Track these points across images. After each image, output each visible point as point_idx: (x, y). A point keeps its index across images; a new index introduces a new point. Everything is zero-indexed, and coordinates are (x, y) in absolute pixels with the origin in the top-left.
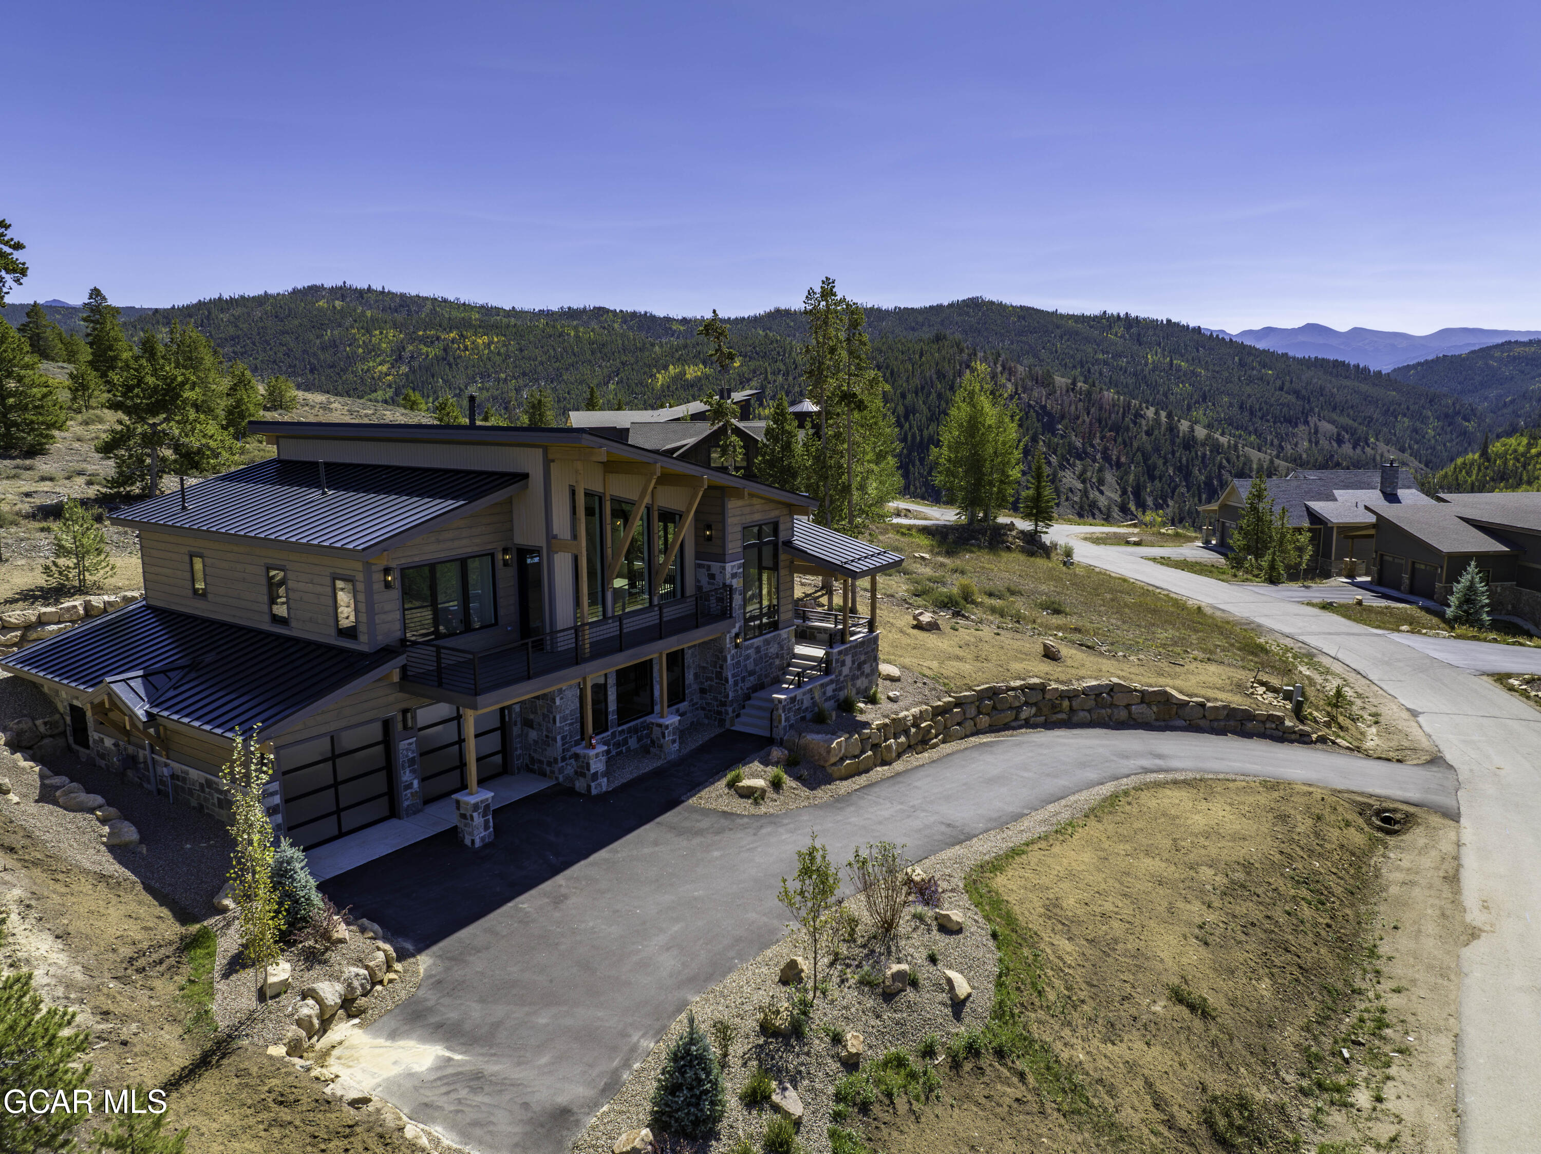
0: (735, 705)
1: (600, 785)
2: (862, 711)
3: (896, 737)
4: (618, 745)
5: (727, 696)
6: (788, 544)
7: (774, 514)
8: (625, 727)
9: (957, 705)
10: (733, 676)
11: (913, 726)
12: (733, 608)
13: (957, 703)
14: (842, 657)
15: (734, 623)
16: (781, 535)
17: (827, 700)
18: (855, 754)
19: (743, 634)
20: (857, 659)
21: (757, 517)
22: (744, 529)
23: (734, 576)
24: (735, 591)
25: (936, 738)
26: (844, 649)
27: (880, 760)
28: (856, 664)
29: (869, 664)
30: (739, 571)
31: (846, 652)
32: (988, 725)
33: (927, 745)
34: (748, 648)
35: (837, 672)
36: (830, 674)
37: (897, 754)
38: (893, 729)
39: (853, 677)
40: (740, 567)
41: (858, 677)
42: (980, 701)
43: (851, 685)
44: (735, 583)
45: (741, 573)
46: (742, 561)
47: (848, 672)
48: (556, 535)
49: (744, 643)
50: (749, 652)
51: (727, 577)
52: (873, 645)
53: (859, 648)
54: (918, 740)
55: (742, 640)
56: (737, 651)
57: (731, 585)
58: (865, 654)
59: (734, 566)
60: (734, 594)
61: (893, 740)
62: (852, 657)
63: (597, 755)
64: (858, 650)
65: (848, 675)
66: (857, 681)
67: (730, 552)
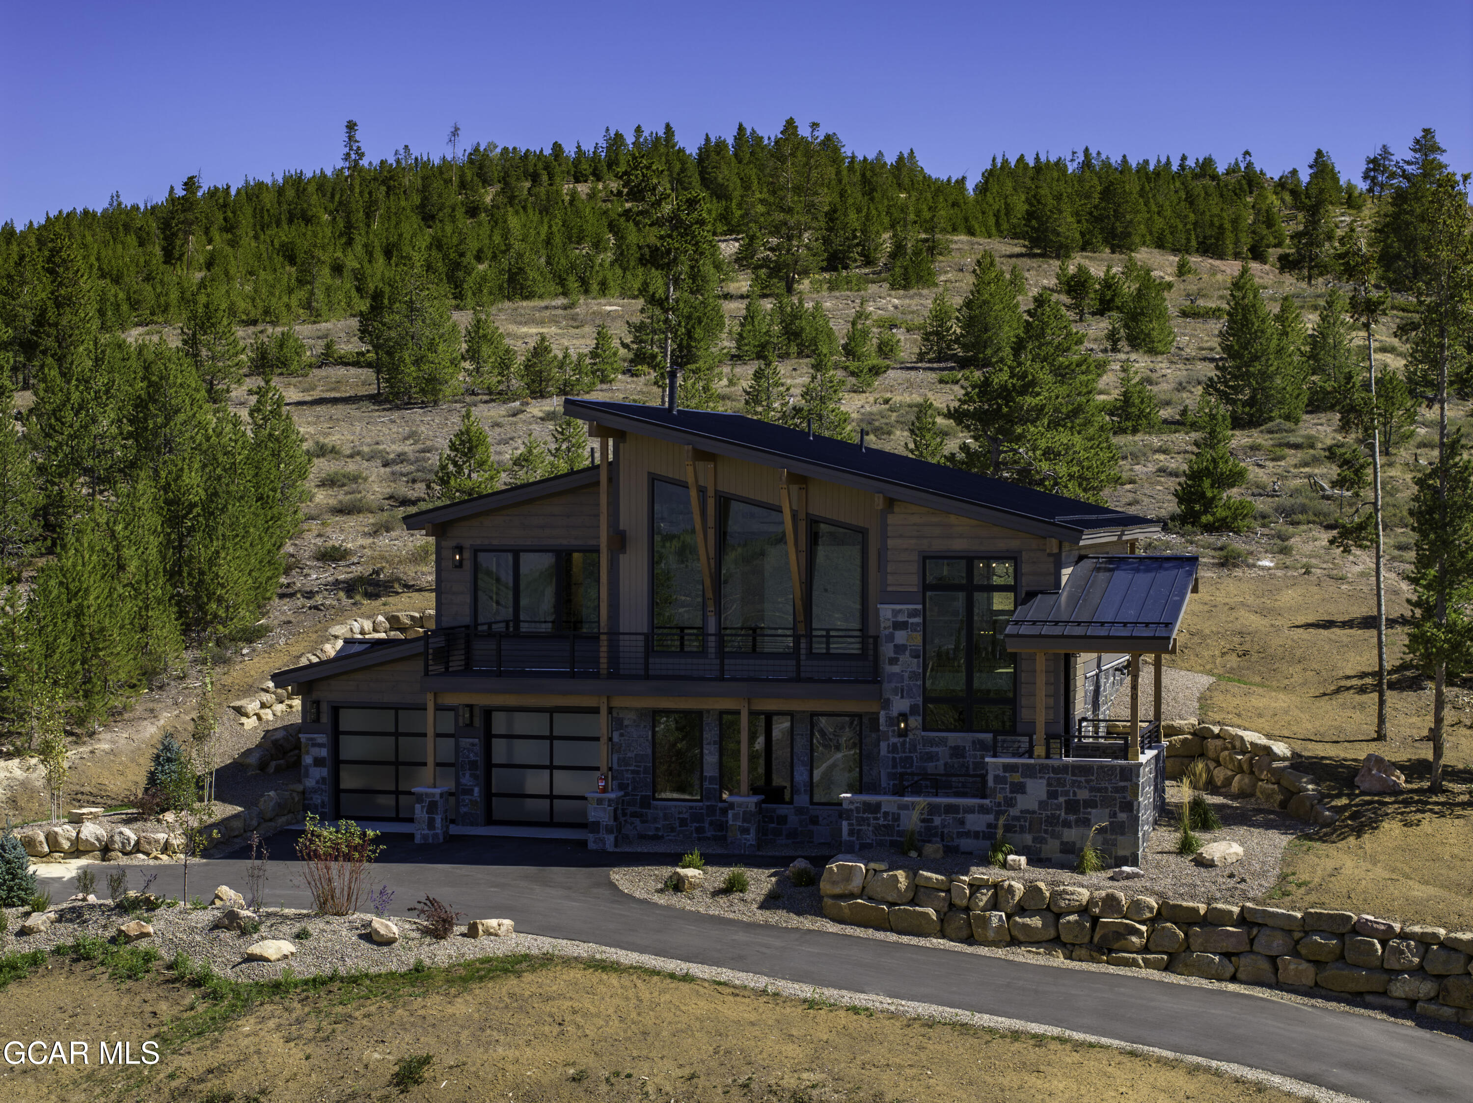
1: (603, 841)
7: (1004, 545)
10: (893, 776)
12: (894, 674)
13: (1244, 919)
14: (1017, 778)
15: (887, 695)
16: (1024, 580)
17: (967, 834)
18: (890, 899)
19: (920, 719)
20: (1066, 793)
21: (959, 545)
22: (925, 558)
23: (898, 626)
24: (900, 649)
25: (1137, 953)
26: (1023, 764)
27: (964, 933)
28: (1062, 799)
29: (1107, 811)
30: (911, 620)
31: (1030, 772)
32: (1312, 983)
33: (1104, 954)
34: (932, 742)
35: (1000, 797)
36: (984, 797)
37: (1008, 939)
38: (1017, 898)
39: (1052, 821)
40: (913, 614)
41: (1067, 824)
42: (1307, 933)
43: (1046, 832)
44: (901, 637)
45: (917, 624)
46: (920, 607)
47: (1035, 806)
48: (625, 531)
49: (923, 733)
50: (934, 749)
51: (882, 625)
52: (1121, 781)
53: (1074, 775)
54: (1086, 940)
55: (916, 728)
56: (905, 742)
57: (891, 638)
58: (1092, 789)
59: (900, 611)
60: (896, 652)
61: (1003, 914)
62: (1049, 785)
63: (600, 801)
64: (1069, 777)
65: (1034, 812)
66: (1065, 830)
67: (889, 589)
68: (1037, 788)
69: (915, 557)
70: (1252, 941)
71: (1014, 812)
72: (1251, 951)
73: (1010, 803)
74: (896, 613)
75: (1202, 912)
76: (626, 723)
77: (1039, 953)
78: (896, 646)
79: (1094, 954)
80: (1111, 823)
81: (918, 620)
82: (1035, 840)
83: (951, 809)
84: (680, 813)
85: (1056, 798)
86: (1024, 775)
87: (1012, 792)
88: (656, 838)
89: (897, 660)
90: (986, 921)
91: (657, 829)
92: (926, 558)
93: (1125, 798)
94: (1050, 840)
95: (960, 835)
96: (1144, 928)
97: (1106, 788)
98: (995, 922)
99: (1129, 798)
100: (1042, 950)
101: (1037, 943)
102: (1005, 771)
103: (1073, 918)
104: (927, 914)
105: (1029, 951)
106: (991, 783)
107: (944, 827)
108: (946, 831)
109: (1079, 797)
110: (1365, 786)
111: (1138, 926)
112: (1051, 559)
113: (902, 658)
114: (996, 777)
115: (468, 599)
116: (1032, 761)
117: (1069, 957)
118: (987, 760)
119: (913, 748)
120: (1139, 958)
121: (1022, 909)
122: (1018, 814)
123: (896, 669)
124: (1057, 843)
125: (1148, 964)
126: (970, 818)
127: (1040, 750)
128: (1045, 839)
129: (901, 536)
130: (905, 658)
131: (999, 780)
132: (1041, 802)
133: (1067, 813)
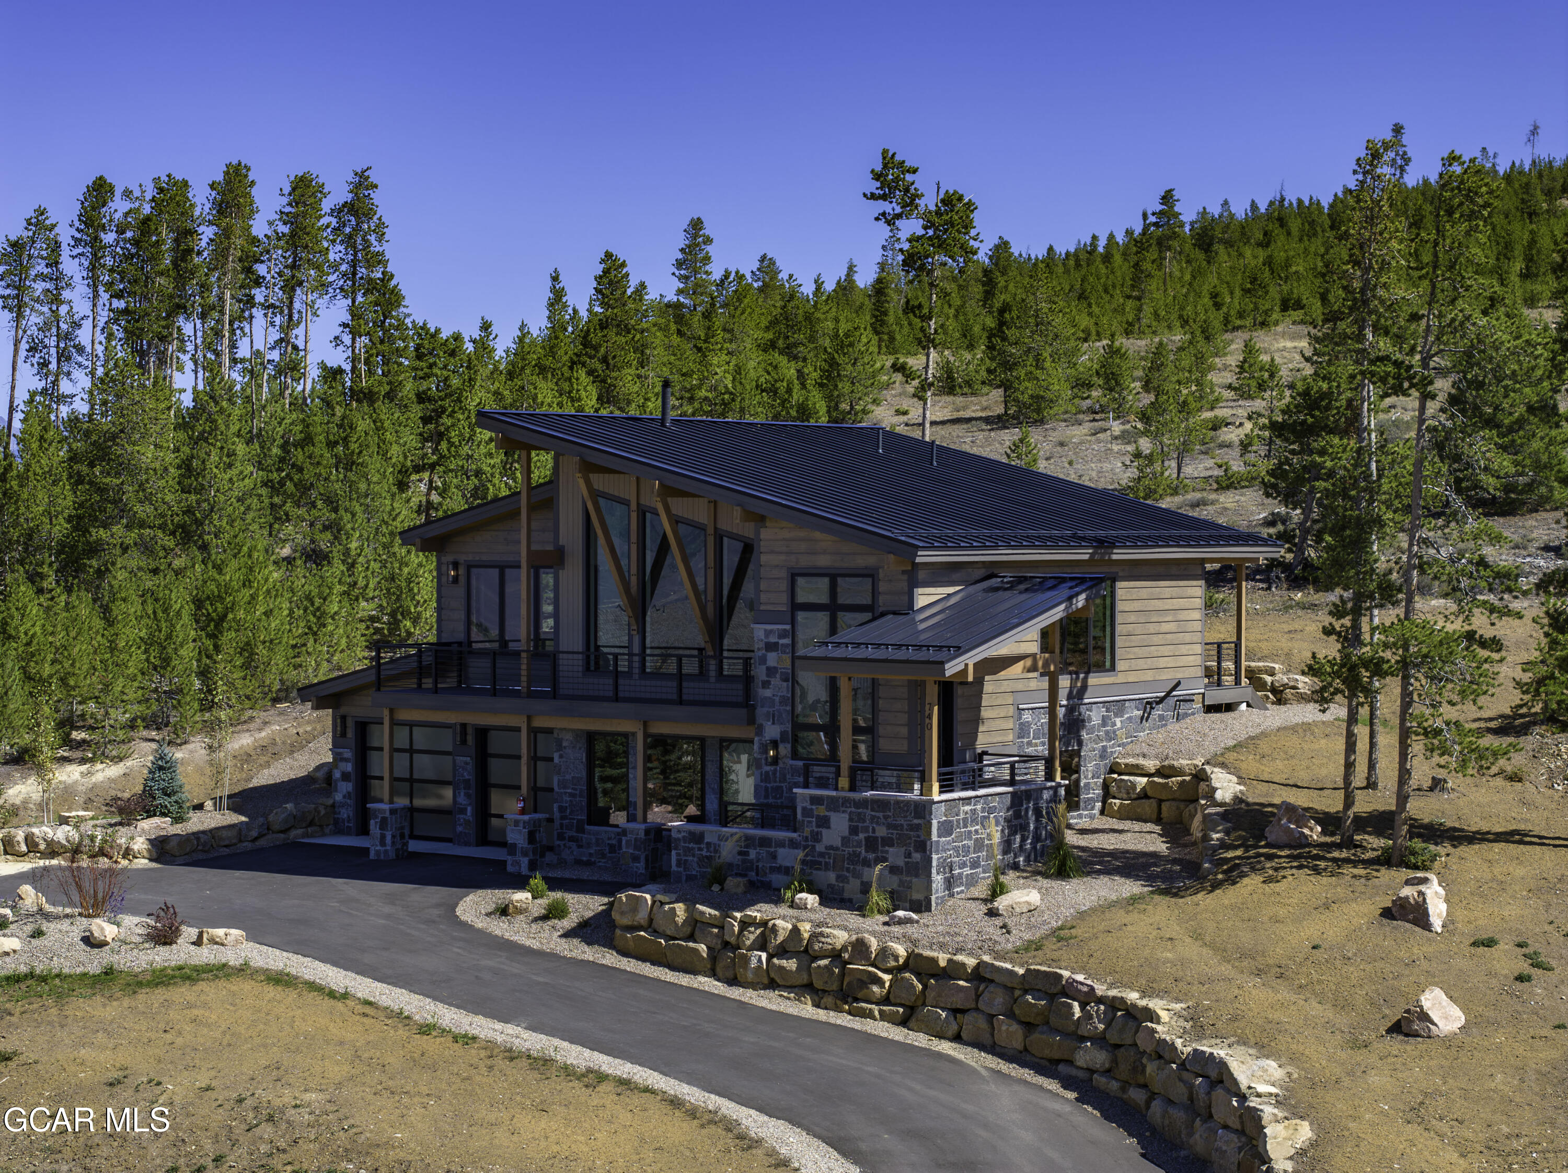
1: (518, 863)
2: (796, 904)
7: (862, 561)
12: (766, 698)
13: (980, 975)
14: (821, 810)
15: (760, 720)
16: (881, 599)
18: (669, 933)
19: (789, 746)
20: (866, 829)
21: (823, 561)
23: (771, 647)
24: (771, 671)
25: (877, 1004)
26: (828, 797)
27: (730, 974)
28: (862, 836)
29: (903, 849)
30: (782, 641)
31: (834, 805)
32: (1021, 1048)
33: (846, 1003)
34: (798, 772)
35: (807, 831)
36: (795, 831)
37: (766, 981)
38: (780, 939)
39: (854, 859)
40: (783, 635)
41: (867, 863)
42: (1026, 992)
43: (848, 870)
44: (772, 659)
45: (786, 646)
46: (788, 627)
47: (837, 842)
48: (563, 547)
49: (791, 762)
50: (801, 779)
51: (756, 646)
52: (915, 817)
53: (872, 810)
54: (835, 987)
55: (786, 756)
56: (775, 770)
57: (763, 660)
58: (889, 826)
59: (771, 631)
60: (768, 675)
61: (764, 956)
62: (851, 820)
63: (516, 823)
64: (869, 813)
65: (837, 849)
66: (866, 869)
67: (762, 608)
68: (840, 823)
69: (784, 574)
70: (978, 996)
71: (820, 848)
72: (977, 1009)
73: (817, 838)
74: (768, 633)
75: (943, 963)
76: (565, 744)
77: (789, 999)
78: (768, 669)
79: (839, 1002)
80: (907, 863)
81: (787, 641)
82: (838, 877)
83: (765, 842)
84: (609, 839)
85: (857, 834)
86: (828, 808)
87: (818, 826)
88: (589, 864)
89: (769, 682)
90: (746, 960)
91: (591, 854)
92: (793, 577)
93: (918, 836)
94: (851, 879)
95: (773, 870)
96: (887, 977)
97: (902, 825)
98: (754, 963)
99: (922, 838)
100: (792, 995)
101: (790, 988)
102: (812, 804)
103: (824, 962)
104: (696, 951)
105: (781, 996)
106: (799, 815)
107: (759, 861)
108: (760, 865)
109: (877, 834)
110: (1272, 838)
111: (880, 974)
112: (905, 577)
113: (773, 681)
114: (804, 809)
115: (462, 615)
116: (834, 793)
117: (817, 1005)
118: (795, 790)
119: (784, 779)
120: (876, 1009)
121: (783, 951)
122: (823, 850)
123: (768, 693)
124: (858, 882)
125: (884, 1017)
126: (781, 852)
127: (844, 782)
128: (847, 877)
129: (772, 552)
130: (776, 681)
131: (807, 812)
132: (843, 838)
133: (867, 851)
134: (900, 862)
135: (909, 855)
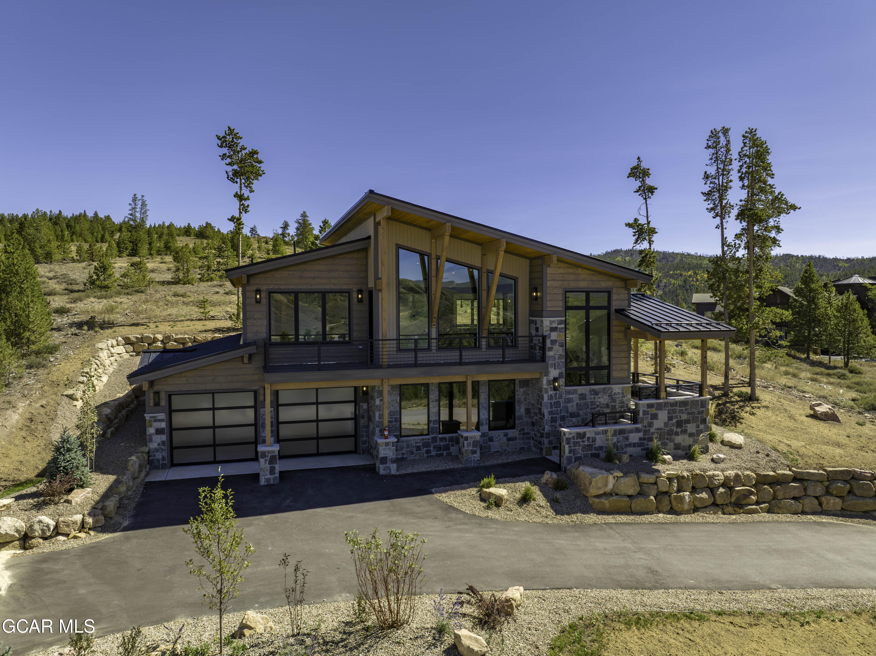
0: (552, 438)
1: (389, 468)
2: (664, 462)
3: (694, 490)
4: (438, 448)
5: (544, 429)
6: (621, 312)
7: (605, 284)
8: (447, 436)
9: (795, 479)
10: (551, 413)
11: (723, 485)
12: (551, 356)
14: (653, 411)
15: (548, 368)
16: (613, 303)
17: (630, 445)
18: (630, 494)
19: (565, 380)
20: (677, 417)
21: (583, 285)
22: (566, 292)
23: (553, 329)
24: (553, 342)
25: (756, 505)
26: (657, 403)
28: (674, 421)
29: (695, 424)
30: (559, 326)
31: (660, 407)
32: (840, 508)
33: (740, 509)
34: (569, 392)
35: (646, 423)
36: (638, 423)
37: (695, 508)
38: (692, 483)
39: (670, 433)
40: (560, 323)
41: (677, 434)
42: (831, 482)
43: (667, 439)
44: (554, 336)
45: (562, 328)
46: (563, 319)
47: (662, 426)
49: (566, 388)
50: (571, 396)
51: (545, 329)
52: (701, 408)
53: (680, 407)
54: (729, 501)
55: (562, 385)
57: (549, 336)
58: (689, 414)
59: (554, 321)
60: (552, 344)
61: (689, 493)
62: (669, 413)
63: (387, 444)
64: (678, 408)
65: (662, 429)
66: (676, 437)
67: (548, 309)
68: (663, 416)
69: (561, 291)
71: (652, 430)
73: (650, 425)
74: (551, 322)
79: (736, 509)
80: (697, 431)
81: (563, 326)
84: (416, 443)
85: (672, 420)
86: (657, 409)
87: (652, 419)
89: (552, 348)
91: (403, 454)
93: (702, 417)
94: (669, 443)
95: (626, 446)
96: (754, 490)
97: (695, 412)
98: (687, 499)
99: (704, 417)
100: (711, 512)
101: (708, 508)
102: (647, 408)
103: (721, 490)
106: (641, 415)
107: (618, 442)
108: (619, 444)
109: (682, 418)
111: (751, 489)
112: (626, 292)
113: (554, 347)
114: (644, 411)
115: (265, 322)
116: (662, 401)
119: (561, 397)
120: (758, 507)
121: (696, 489)
122: (654, 431)
123: (552, 353)
124: (672, 444)
125: (762, 511)
126: (631, 436)
127: (663, 395)
128: (667, 443)
129: (554, 280)
130: (556, 347)
131: (645, 413)
132: (665, 423)
133: (677, 428)
134: (694, 430)
135: (698, 426)
